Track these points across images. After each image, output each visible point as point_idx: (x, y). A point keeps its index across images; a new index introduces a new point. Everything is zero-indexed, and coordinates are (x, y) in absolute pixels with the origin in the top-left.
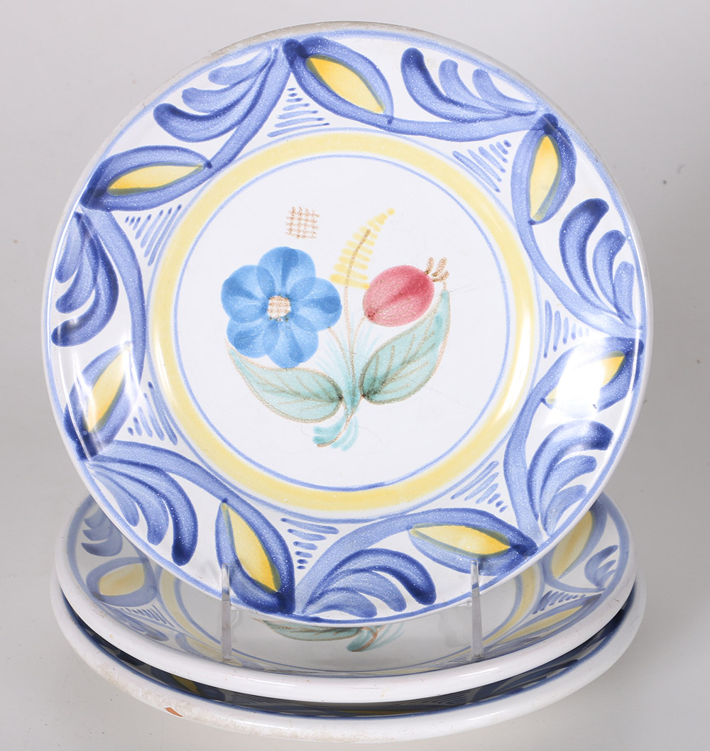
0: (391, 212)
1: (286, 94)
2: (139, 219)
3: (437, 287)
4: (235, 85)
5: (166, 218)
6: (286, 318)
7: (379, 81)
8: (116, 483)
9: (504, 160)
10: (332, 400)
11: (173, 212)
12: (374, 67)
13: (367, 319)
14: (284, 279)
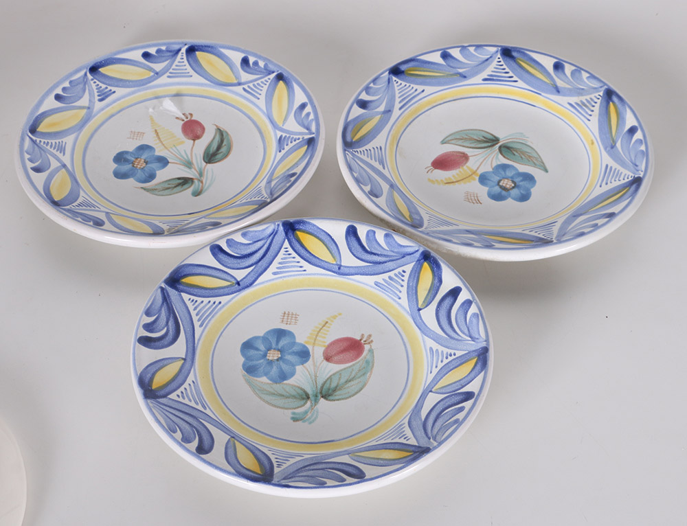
0: (340, 314)
1: (283, 250)
2: (196, 301)
3: (367, 347)
4: (255, 242)
5: (212, 306)
6: (278, 360)
7: (334, 245)
9: (403, 280)
10: (303, 399)
11: (216, 304)
12: (331, 237)
13: (325, 361)
14: (278, 342)
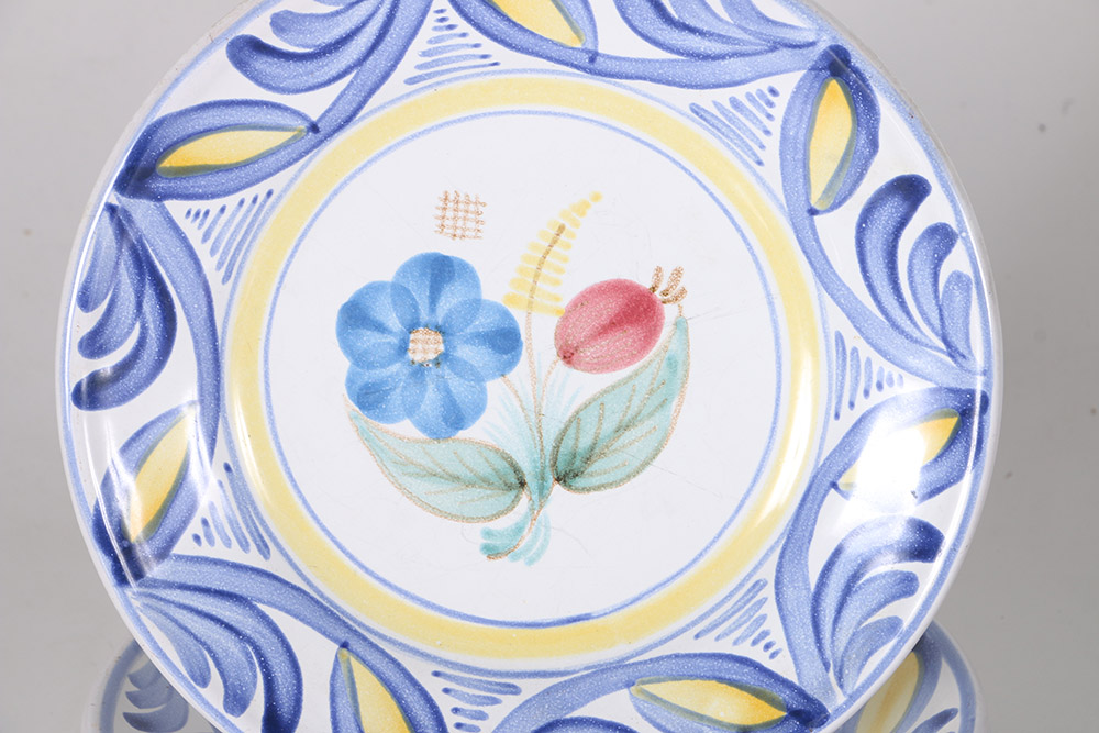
0: (597, 197)
1: (431, 18)
2: (207, 213)
3: (669, 312)
4: (352, 5)
5: (249, 211)
6: (437, 362)
8: (175, 621)
9: (769, 117)
10: (509, 487)
11: (259, 201)
13: (561, 362)
14: (433, 300)
